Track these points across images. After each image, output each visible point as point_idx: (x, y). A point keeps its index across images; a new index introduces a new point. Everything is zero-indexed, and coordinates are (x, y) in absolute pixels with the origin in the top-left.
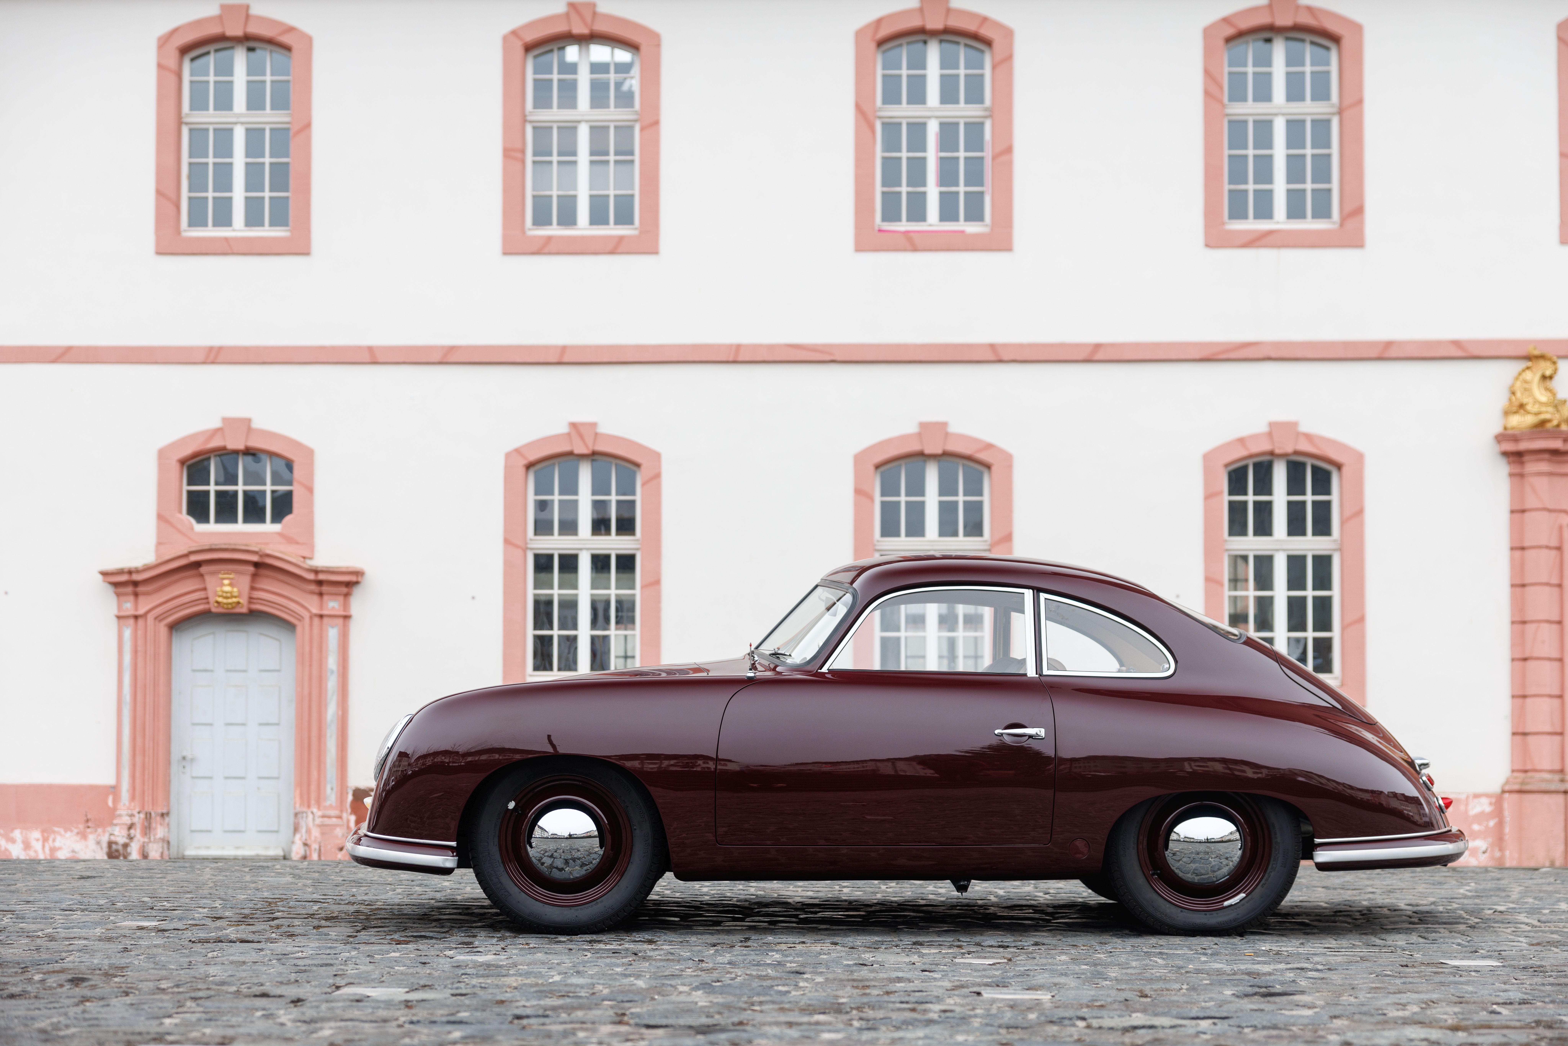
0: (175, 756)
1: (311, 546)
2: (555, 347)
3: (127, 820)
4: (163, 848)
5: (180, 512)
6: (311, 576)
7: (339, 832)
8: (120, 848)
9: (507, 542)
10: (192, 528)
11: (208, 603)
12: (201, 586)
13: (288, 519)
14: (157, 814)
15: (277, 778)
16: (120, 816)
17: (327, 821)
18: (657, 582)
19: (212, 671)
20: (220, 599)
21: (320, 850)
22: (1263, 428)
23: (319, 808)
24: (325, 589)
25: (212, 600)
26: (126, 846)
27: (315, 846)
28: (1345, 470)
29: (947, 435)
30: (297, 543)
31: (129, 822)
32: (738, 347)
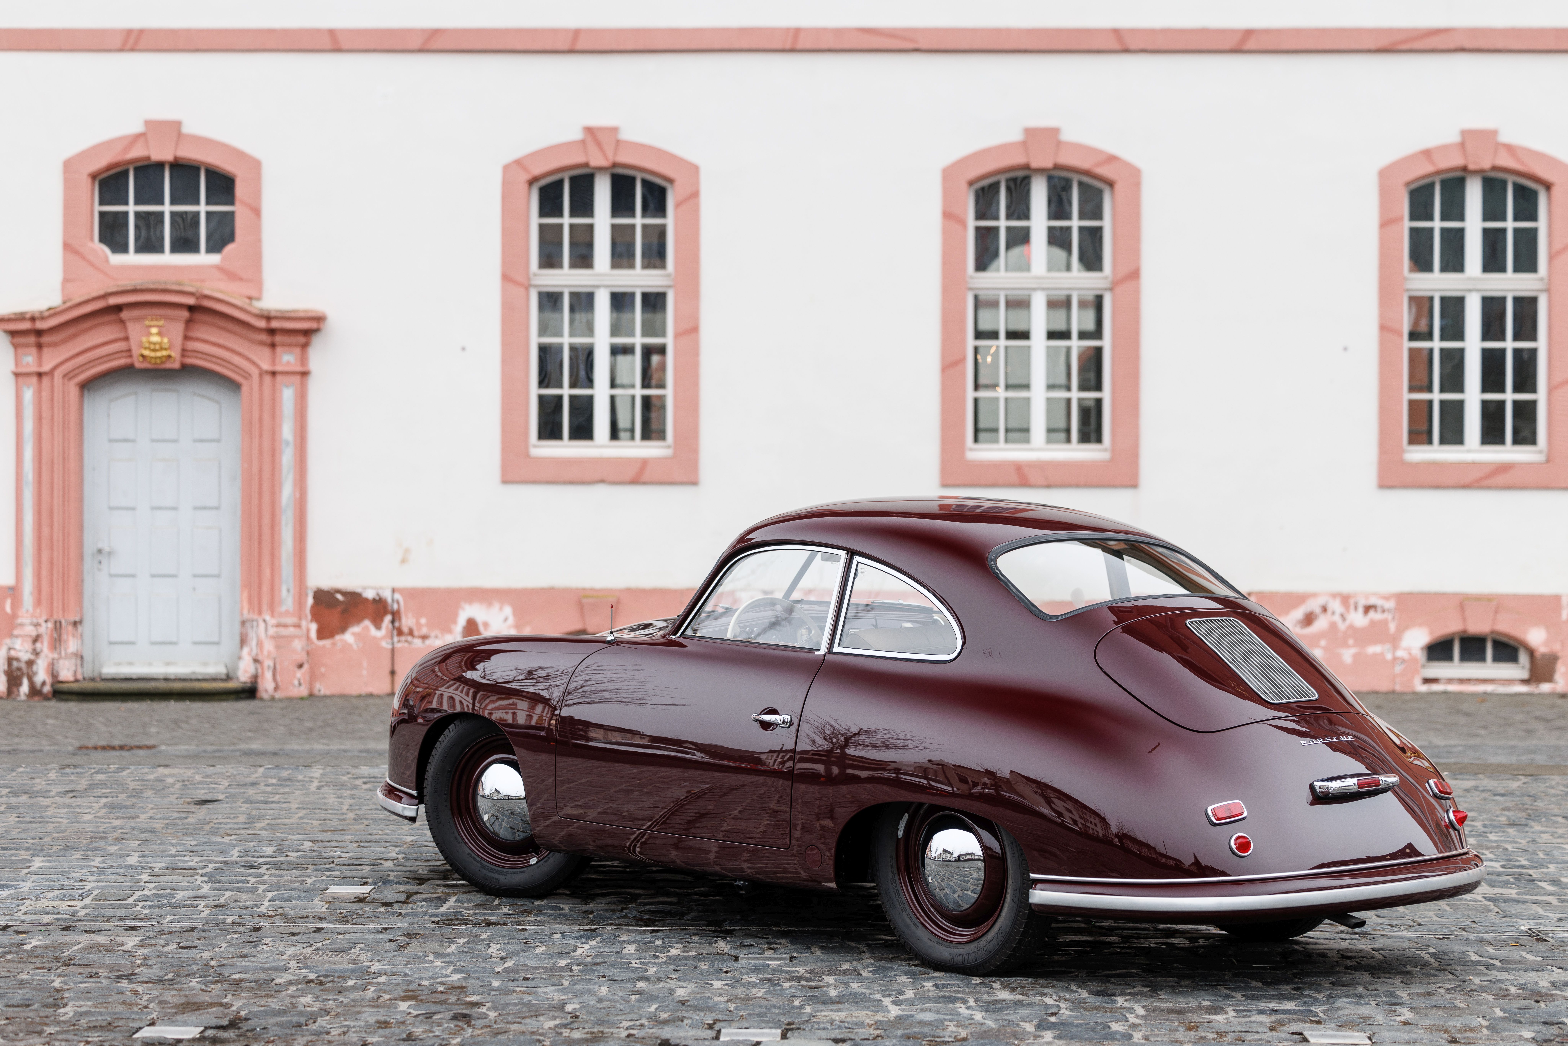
0: (89, 548)
1: (258, 283)
2: (566, 31)
3: (31, 631)
4: (76, 665)
5: (92, 240)
6: (262, 324)
7: (298, 645)
8: (23, 666)
9: (506, 278)
10: (107, 260)
11: (131, 356)
12: (122, 335)
13: (229, 248)
14: (68, 623)
15: (218, 576)
16: (22, 625)
17: (284, 631)
18: (694, 330)
19: (133, 441)
20: (146, 353)
21: (275, 668)
22: (1454, 137)
23: (273, 615)
24: (278, 339)
25: (135, 352)
26: (30, 663)
27: (268, 663)
28: (1555, 190)
29: (1059, 143)
30: (241, 279)
31: (34, 634)
32: (797, 31)
